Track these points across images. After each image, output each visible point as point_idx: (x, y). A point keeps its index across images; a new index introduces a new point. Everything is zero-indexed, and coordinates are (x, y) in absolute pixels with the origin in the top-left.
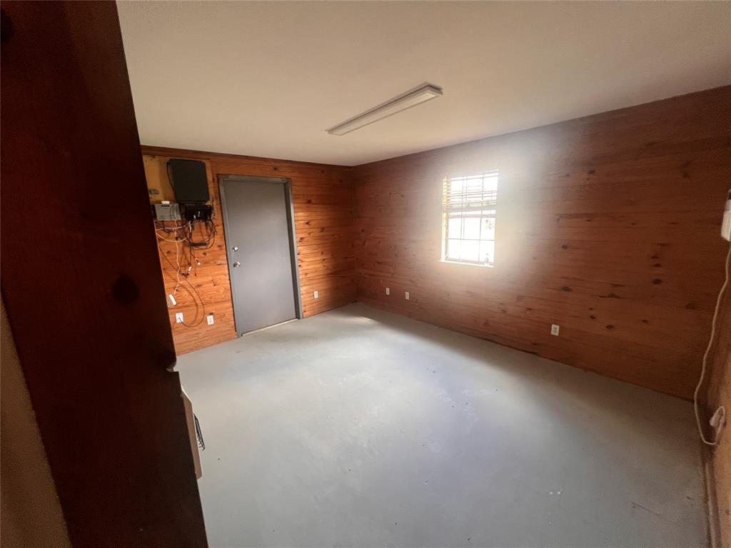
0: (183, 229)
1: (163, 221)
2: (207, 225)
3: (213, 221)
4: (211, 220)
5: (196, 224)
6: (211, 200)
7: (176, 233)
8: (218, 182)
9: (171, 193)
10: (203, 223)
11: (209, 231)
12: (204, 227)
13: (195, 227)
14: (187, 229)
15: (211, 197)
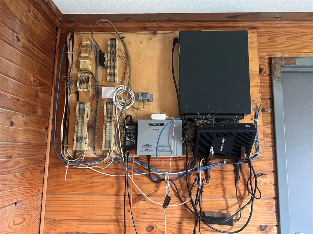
0: (187, 176)
1: (149, 157)
2: (237, 171)
3: (253, 162)
4: (248, 160)
5: (215, 168)
6: (253, 113)
7: (168, 185)
8: (271, 75)
9: (171, 99)
10: (231, 167)
11: (241, 186)
12: (230, 175)
13: (212, 175)
14: (193, 178)
15: (253, 106)
